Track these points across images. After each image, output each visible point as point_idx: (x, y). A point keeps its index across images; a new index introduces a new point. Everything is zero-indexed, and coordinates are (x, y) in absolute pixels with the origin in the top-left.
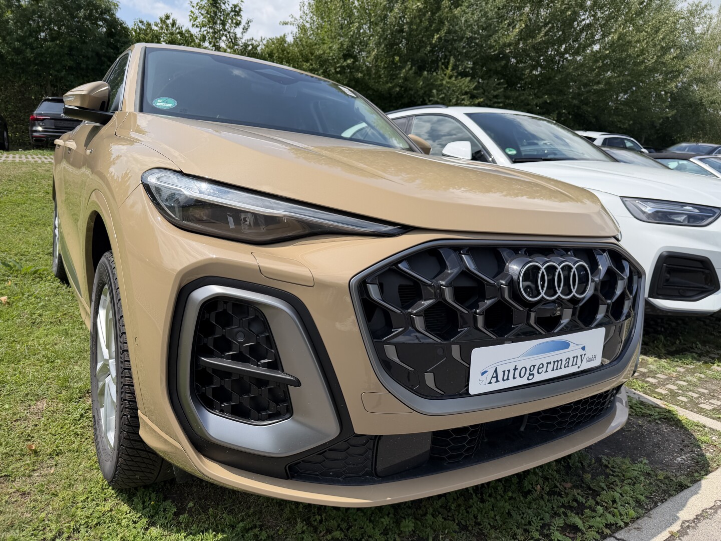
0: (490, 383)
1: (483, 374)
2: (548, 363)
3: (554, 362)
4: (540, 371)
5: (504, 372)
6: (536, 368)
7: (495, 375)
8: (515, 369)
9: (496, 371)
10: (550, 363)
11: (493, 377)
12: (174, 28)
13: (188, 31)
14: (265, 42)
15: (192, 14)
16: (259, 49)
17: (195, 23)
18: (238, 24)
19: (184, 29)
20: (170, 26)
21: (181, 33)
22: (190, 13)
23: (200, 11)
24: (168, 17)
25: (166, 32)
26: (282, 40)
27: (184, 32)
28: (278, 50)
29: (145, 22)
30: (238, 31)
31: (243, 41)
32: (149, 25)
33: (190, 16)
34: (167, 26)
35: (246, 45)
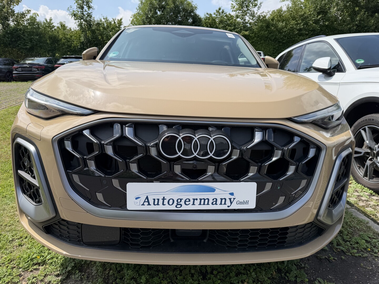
0: (143, 205)
1: (137, 198)
2: (194, 200)
3: (201, 199)
4: (187, 203)
5: (154, 200)
6: (183, 201)
7: (146, 200)
8: (164, 199)
9: (147, 198)
10: (197, 199)
11: (145, 202)
12: (223, 14)
13: (229, 14)
14: (271, 13)
15: (232, 5)
16: (267, 17)
17: (234, 9)
18: (255, 6)
19: (228, 13)
20: (221, 13)
21: (226, 16)
22: (231, 5)
23: (236, 3)
24: (220, 9)
25: (219, 16)
26: (280, 11)
27: (228, 15)
28: (277, 16)
29: (209, 14)
30: (255, 9)
31: (258, 14)
32: (211, 15)
33: (231, 6)
34: (220, 14)
35: (259, 16)
